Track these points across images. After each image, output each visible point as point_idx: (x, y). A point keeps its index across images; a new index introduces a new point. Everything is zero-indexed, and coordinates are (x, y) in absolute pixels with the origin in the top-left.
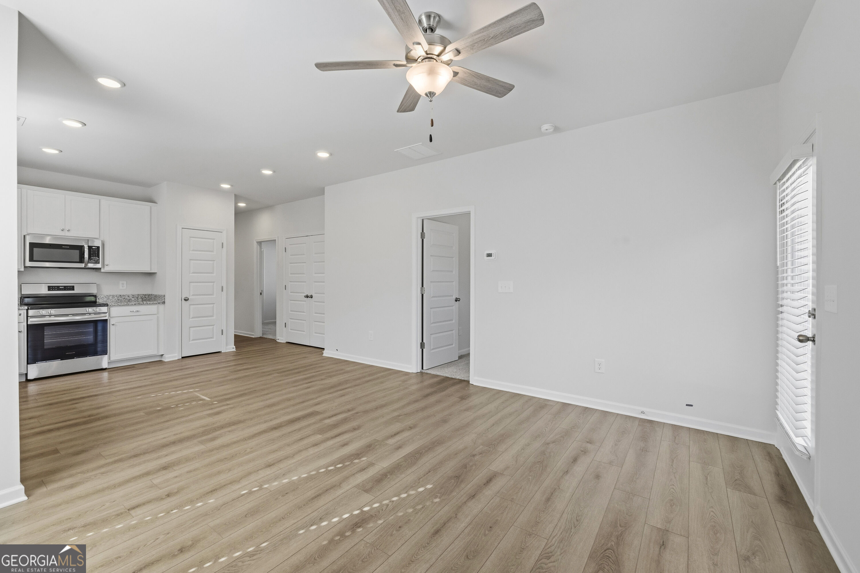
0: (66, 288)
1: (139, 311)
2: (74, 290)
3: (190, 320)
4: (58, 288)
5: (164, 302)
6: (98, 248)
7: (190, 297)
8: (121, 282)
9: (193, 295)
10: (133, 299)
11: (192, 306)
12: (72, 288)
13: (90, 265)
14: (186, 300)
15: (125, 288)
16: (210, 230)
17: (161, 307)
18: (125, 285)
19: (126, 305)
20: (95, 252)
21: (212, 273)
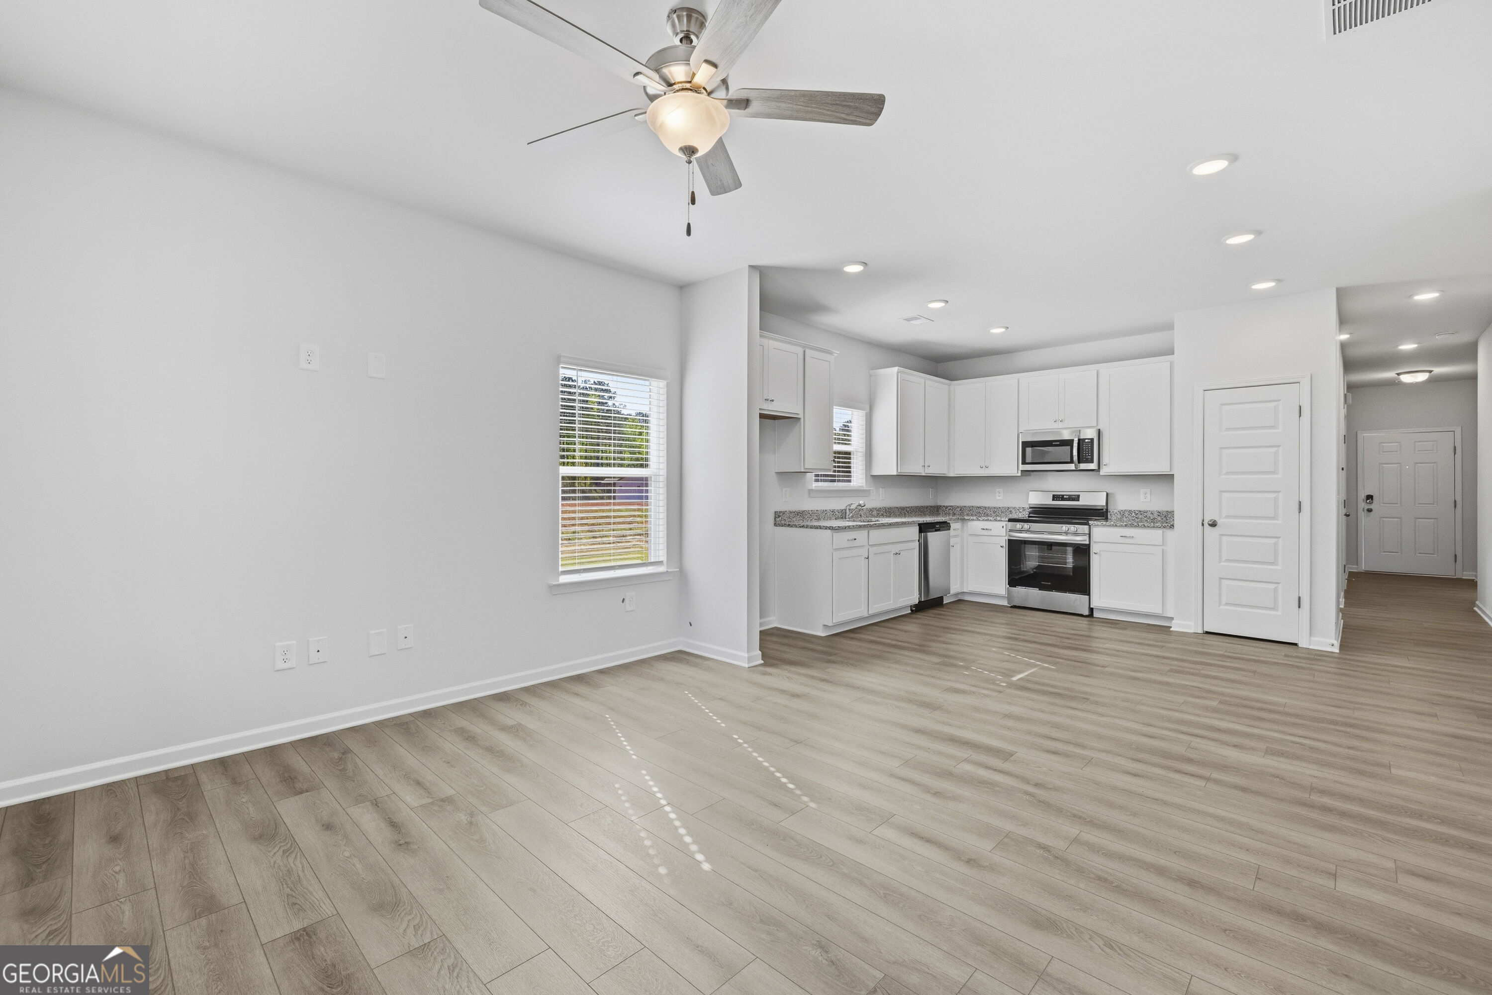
0: (1071, 498)
1: (1133, 537)
2: (1078, 500)
3: (1221, 564)
4: (1062, 498)
5: (1173, 526)
6: (1092, 440)
7: (1222, 520)
8: (1142, 491)
9: (1227, 517)
10: (1159, 519)
11: (1225, 539)
12: (1077, 498)
13: (1083, 466)
14: (1213, 524)
15: (1148, 499)
16: (1291, 381)
17: (1169, 532)
18: (1148, 495)
19: (1113, 525)
20: (1088, 447)
21: (1274, 473)
